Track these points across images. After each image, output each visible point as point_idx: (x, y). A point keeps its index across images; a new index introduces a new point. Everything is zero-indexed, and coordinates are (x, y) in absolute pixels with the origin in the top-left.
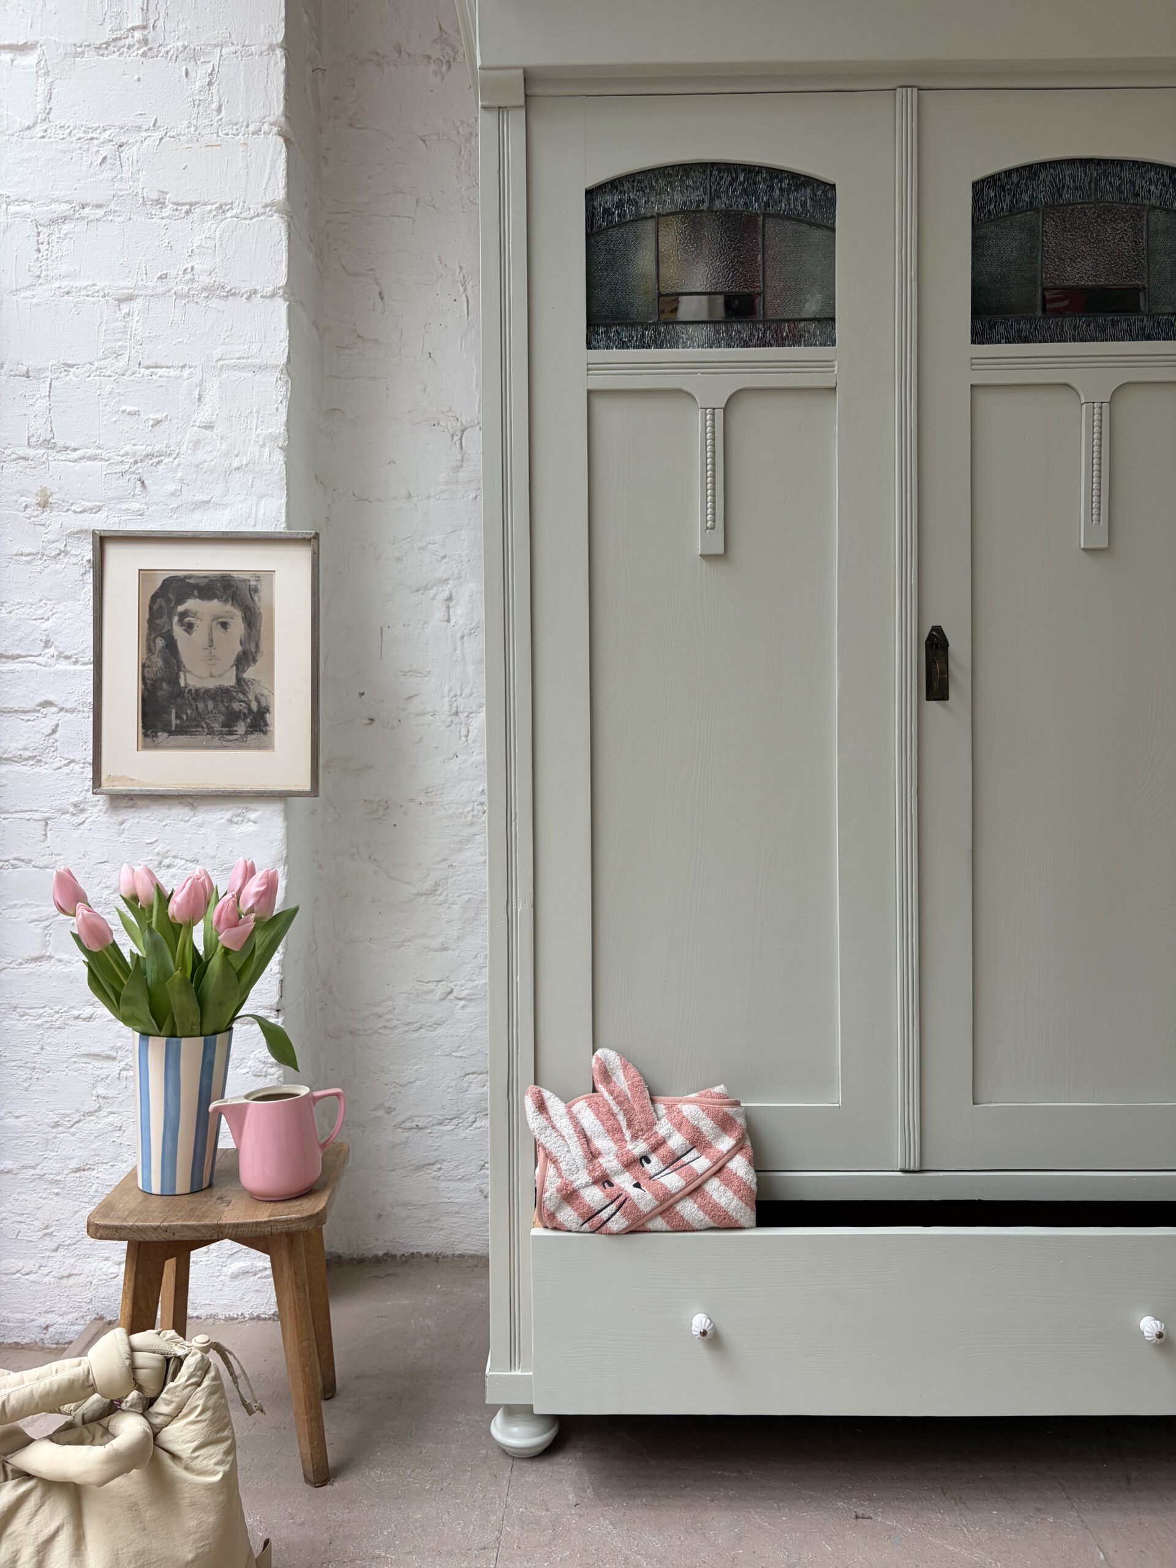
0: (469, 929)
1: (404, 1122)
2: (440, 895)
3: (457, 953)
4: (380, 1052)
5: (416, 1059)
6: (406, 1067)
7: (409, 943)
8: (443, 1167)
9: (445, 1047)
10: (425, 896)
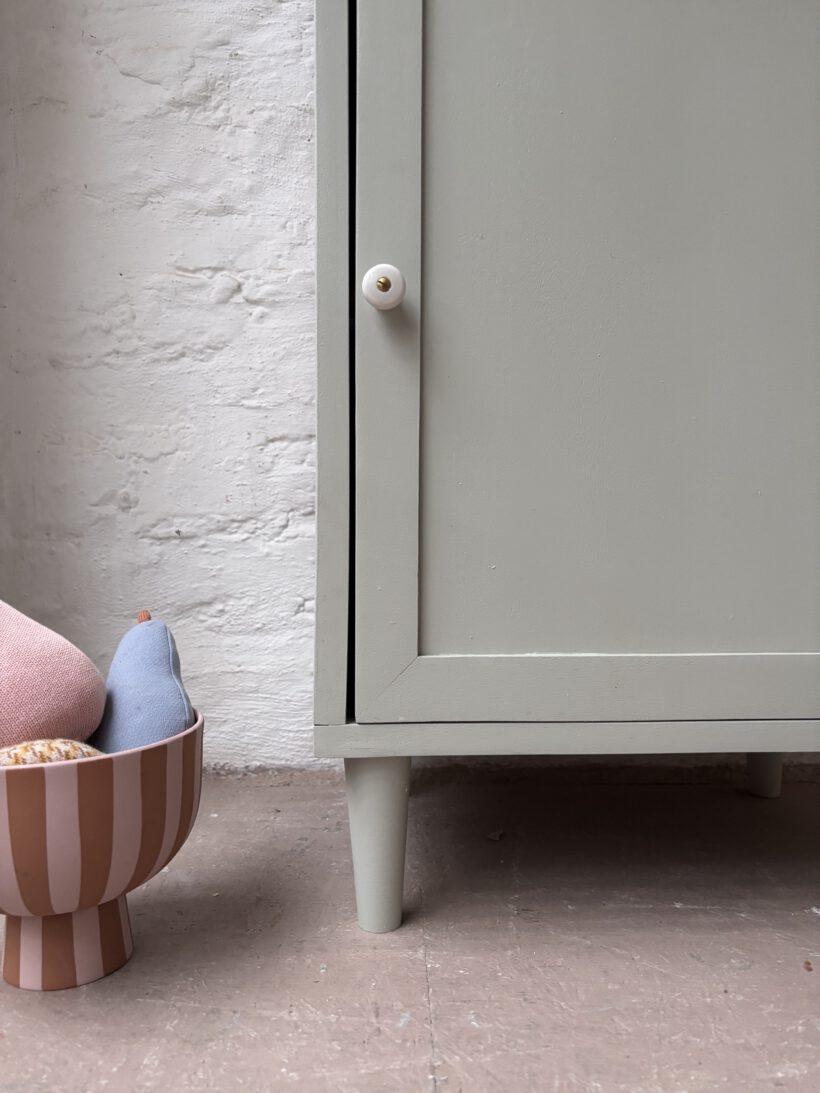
0: (270, 175)
1: (154, 526)
2: (217, 108)
3: (249, 216)
4: (109, 400)
5: (176, 413)
6: (157, 427)
7: (160, 199)
8: (227, 608)
9: (228, 389)
10: (186, 109)
